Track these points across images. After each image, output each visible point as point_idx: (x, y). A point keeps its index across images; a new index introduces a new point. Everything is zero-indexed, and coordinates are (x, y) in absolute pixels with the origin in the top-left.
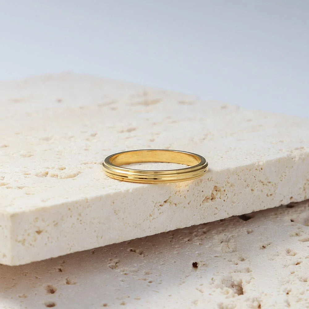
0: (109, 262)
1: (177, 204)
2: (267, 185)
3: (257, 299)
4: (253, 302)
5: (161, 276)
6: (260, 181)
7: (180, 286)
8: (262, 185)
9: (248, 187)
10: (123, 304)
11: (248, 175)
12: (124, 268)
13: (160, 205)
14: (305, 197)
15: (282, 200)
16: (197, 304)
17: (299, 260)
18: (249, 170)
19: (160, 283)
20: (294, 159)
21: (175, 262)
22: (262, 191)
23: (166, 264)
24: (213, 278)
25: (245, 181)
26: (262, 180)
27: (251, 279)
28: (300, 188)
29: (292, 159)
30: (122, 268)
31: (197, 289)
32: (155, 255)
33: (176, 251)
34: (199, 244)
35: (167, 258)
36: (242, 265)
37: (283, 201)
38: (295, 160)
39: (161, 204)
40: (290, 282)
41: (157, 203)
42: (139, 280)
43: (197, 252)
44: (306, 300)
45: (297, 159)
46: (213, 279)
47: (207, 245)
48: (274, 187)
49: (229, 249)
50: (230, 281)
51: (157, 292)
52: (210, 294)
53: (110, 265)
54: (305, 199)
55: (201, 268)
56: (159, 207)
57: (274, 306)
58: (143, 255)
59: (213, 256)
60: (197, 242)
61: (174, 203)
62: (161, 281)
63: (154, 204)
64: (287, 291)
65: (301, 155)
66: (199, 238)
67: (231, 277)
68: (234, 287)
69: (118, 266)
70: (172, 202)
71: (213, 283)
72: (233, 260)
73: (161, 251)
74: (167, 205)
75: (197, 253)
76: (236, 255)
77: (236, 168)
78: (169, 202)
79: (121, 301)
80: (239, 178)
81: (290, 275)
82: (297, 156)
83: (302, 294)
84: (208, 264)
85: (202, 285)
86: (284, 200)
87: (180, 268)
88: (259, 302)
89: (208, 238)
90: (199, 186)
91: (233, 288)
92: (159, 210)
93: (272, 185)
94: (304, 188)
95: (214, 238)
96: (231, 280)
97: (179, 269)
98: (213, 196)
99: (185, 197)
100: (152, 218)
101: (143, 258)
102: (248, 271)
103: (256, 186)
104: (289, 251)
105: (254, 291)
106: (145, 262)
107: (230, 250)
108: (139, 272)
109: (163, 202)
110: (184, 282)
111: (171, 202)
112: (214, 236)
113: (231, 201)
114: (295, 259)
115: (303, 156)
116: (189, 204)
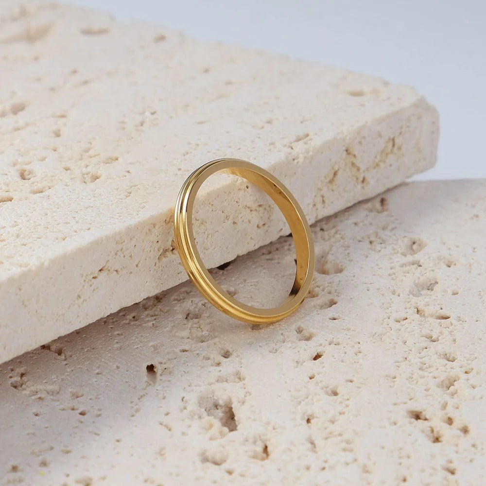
0: (10, 375)
1: (119, 270)
2: (256, 210)
3: (260, 436)
4: (255, 442)
5: (99, 398)
6: (246, 206)
7: (133, 418)
8: (250, 211)
9: (228, 219)
10: (44, 464)
11: (227, 201)
12: (36, 385)
13: (93, 278)
14: (316, 217)
15: (282, 229)
16: (164, 454)
17: (319, 350)
18: (228, 193)
19: (99, 415)
20: (296, 161)
21: (118, 367)
22: (250, 222)
23: (104, 373)
24: (184, 397)
25: (223, 212)
26: (248, 205)
27: (245, 396)
28: (309, 204)
29: (294, 160)
30: (33, 386)
31: (161, 424)
32: (83, 355)
33: (117, 343)
34: (152, 325)
35: (103, 360)
36: (228, 367)
37: (282, 231)
38: (298, 163)
39: (94, 276)
40: (310, 397)
41: (87, 275)
42: (64, 410)
43: (151, 344)
44: (340, 435)
45: (301, 160)
46: (184, 400)
47: (165, 328)
48: (268, 211)
49: (202, 331)
50: (211, 398)
51: (96, 434)
52: (183, 434)
53: (13, 380)
54: (316, 220)
55: (161, 378)
56: (91, 281)
57: (290, 450)
58: (63, 357)
59: (177, 350)
60: (148, 321)
61: (114, 270)
62: (100, 410)
63: (84, 278)
64: (307, 416)
65: (308, 152)
66: (151, 312)
67: (213, 392)
68: (218, 407)
69: (26, 383)
70: (111, 268)
71: (185, 408)
72: (212, 356)
73: (92, 346)
74: (103, 274)
75: (152, 346)
76: (215, 344)
77: (208, 193)
78: (107, 269)
79: (40, 459)
80: (214, 208)
81: (308, 382)
82: (301, 155)
83: (333, 422)
84: (173, 367)
85: (167, 414)
86: (283, 229)
87: (127, 380)
88: (263, 441)
89: (165, 311)
90: (151, 234)
91: (217, 409)
92: (91, 286)
93: (265, 209)
94: (314, 201)
95: (176, 310)
96: (213, 396)
97: (127, 382)
98: (173, 245)
99: (131, 256)
100: (81, 300)
101: (65, 362)
102: (239, 377)
103: (240, 216)
104: (301, 329)
105: (254, 420)
106: (68, 370)
107: (203, 333)
108: (62, 392)
109: (97, 271)
110: (137, 411)
111: (109, 268)
112: (175, 306)
113: (202, 248)
114: (313, 347)
115: (311, 153)
116: (137, 266)
